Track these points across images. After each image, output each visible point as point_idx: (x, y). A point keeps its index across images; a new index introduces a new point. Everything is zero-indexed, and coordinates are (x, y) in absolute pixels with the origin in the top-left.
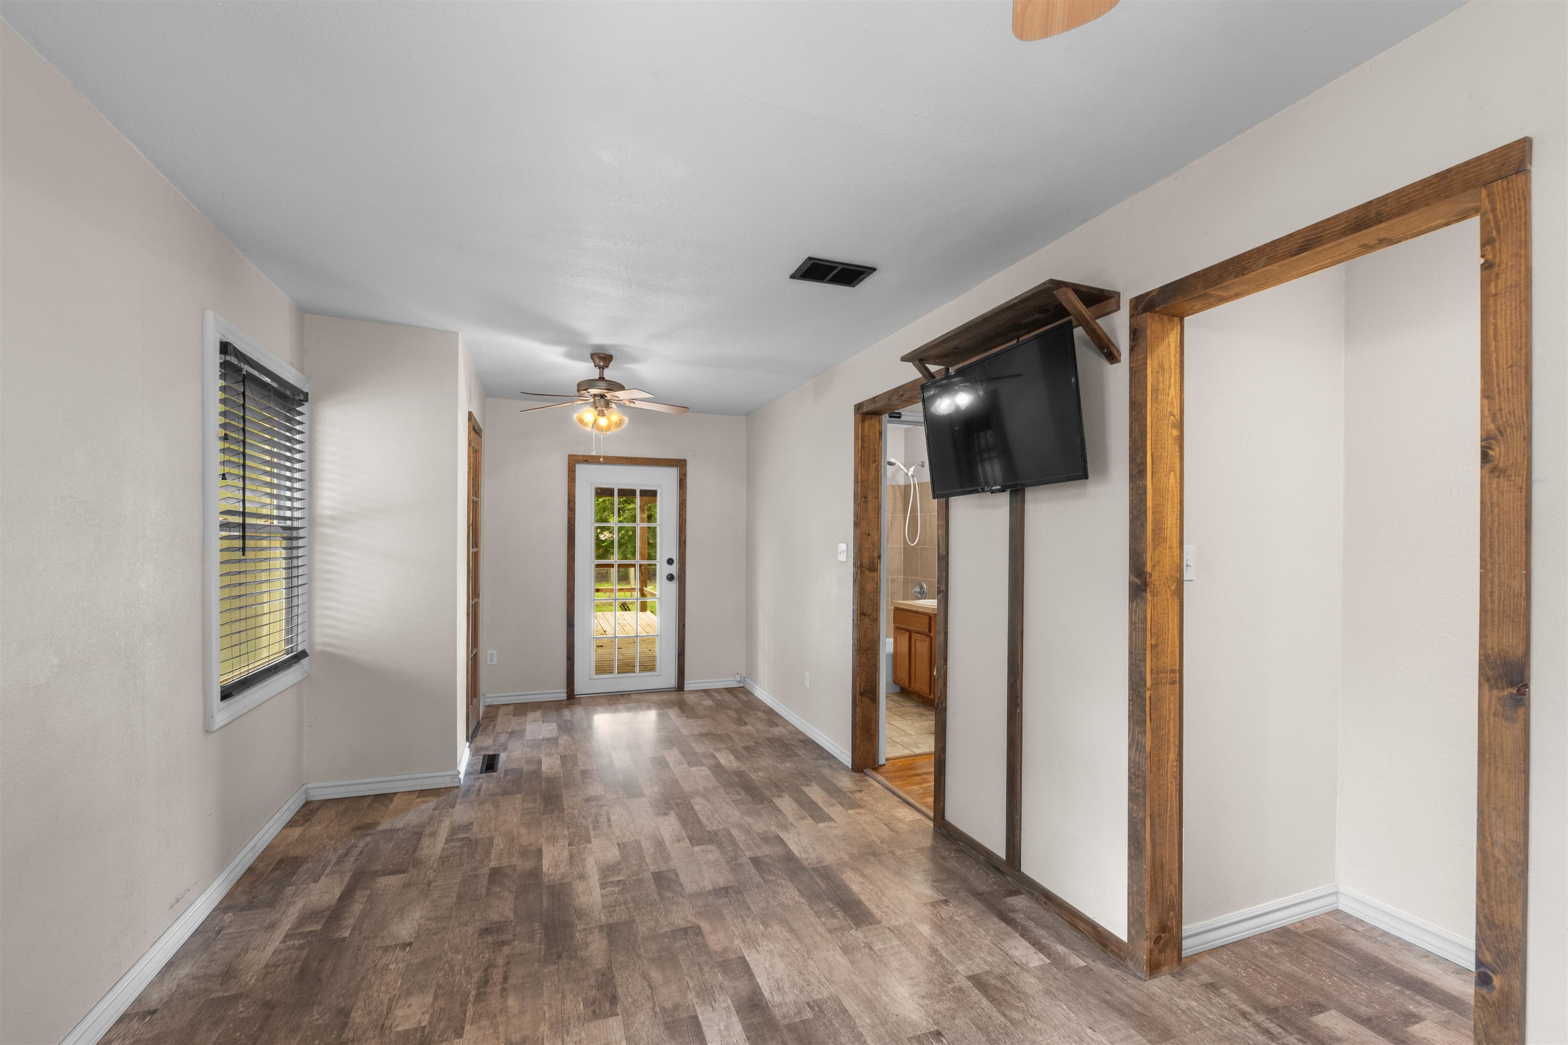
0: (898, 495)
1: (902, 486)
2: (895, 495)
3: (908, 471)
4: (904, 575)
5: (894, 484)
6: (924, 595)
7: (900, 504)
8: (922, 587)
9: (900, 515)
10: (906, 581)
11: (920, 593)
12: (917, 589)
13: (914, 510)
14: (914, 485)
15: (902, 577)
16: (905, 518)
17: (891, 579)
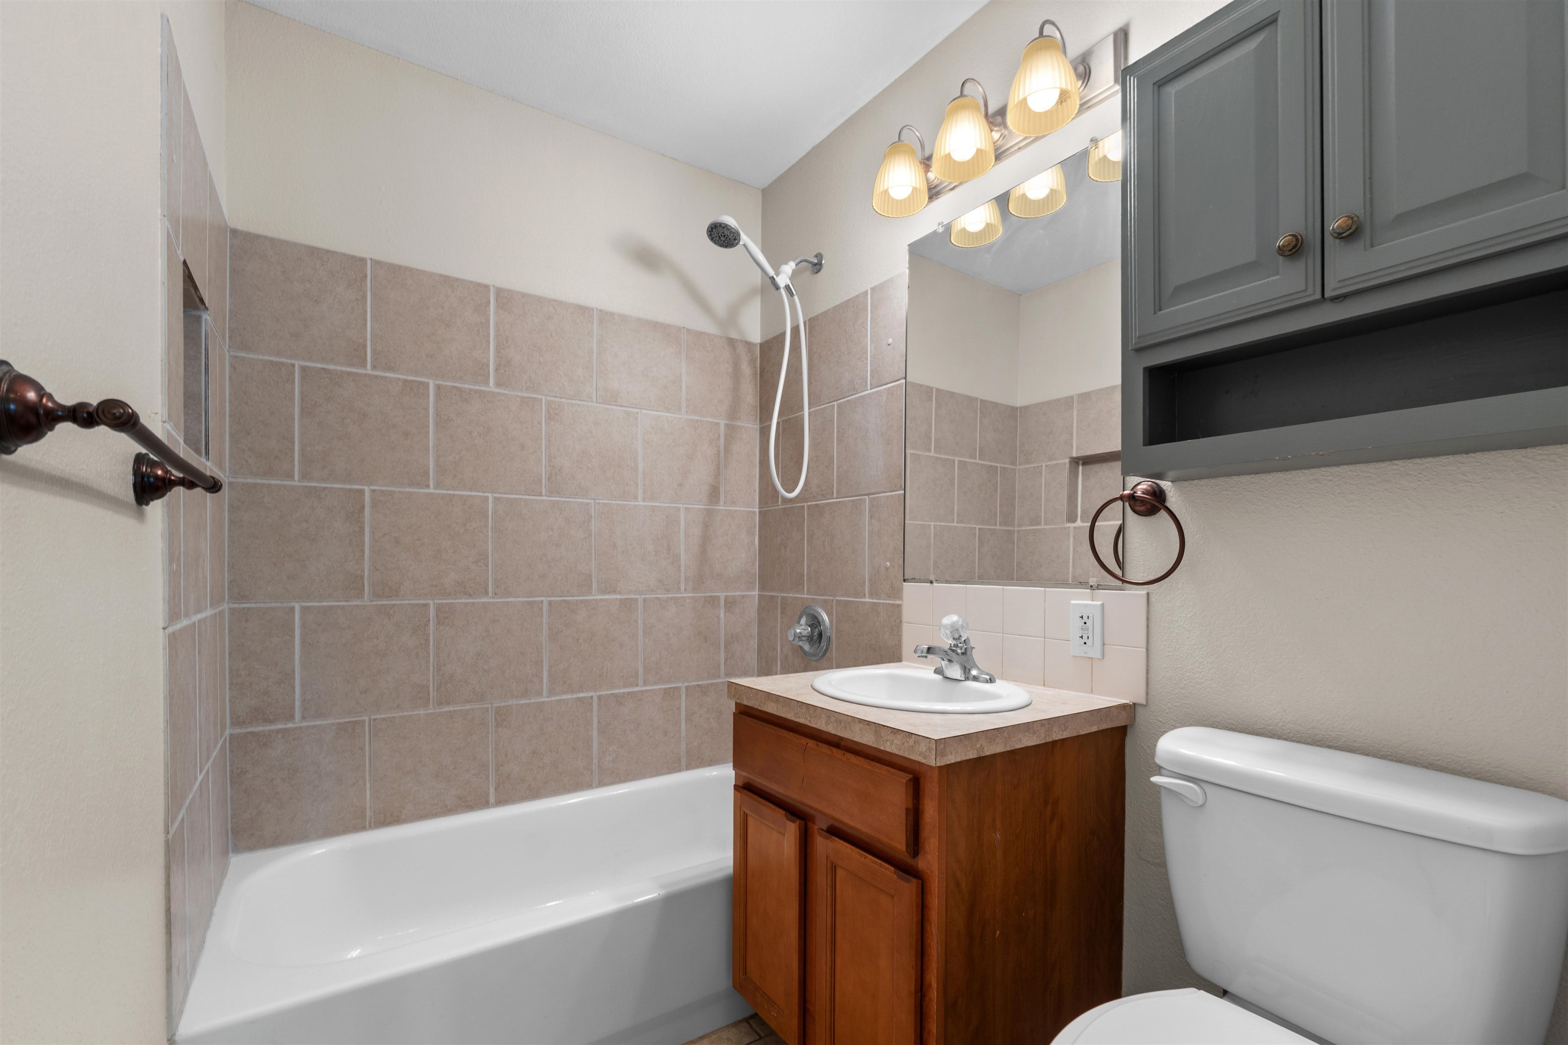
0: (746, 369)
1: (755, 345)
2: (736, 366)
3: (777, 274)
4: (762, 588)
5: (734, 335)
6: (824, 644)
7: (749, 395)
8: (815, 622)
9: (749, 426)
10: (766, 606)
11: (810, 639)
12: (802, 628)
13: (792, 404)
14: (795, 330)
15: (756, 593)
16: (764, 432)
17: (726, 598)
